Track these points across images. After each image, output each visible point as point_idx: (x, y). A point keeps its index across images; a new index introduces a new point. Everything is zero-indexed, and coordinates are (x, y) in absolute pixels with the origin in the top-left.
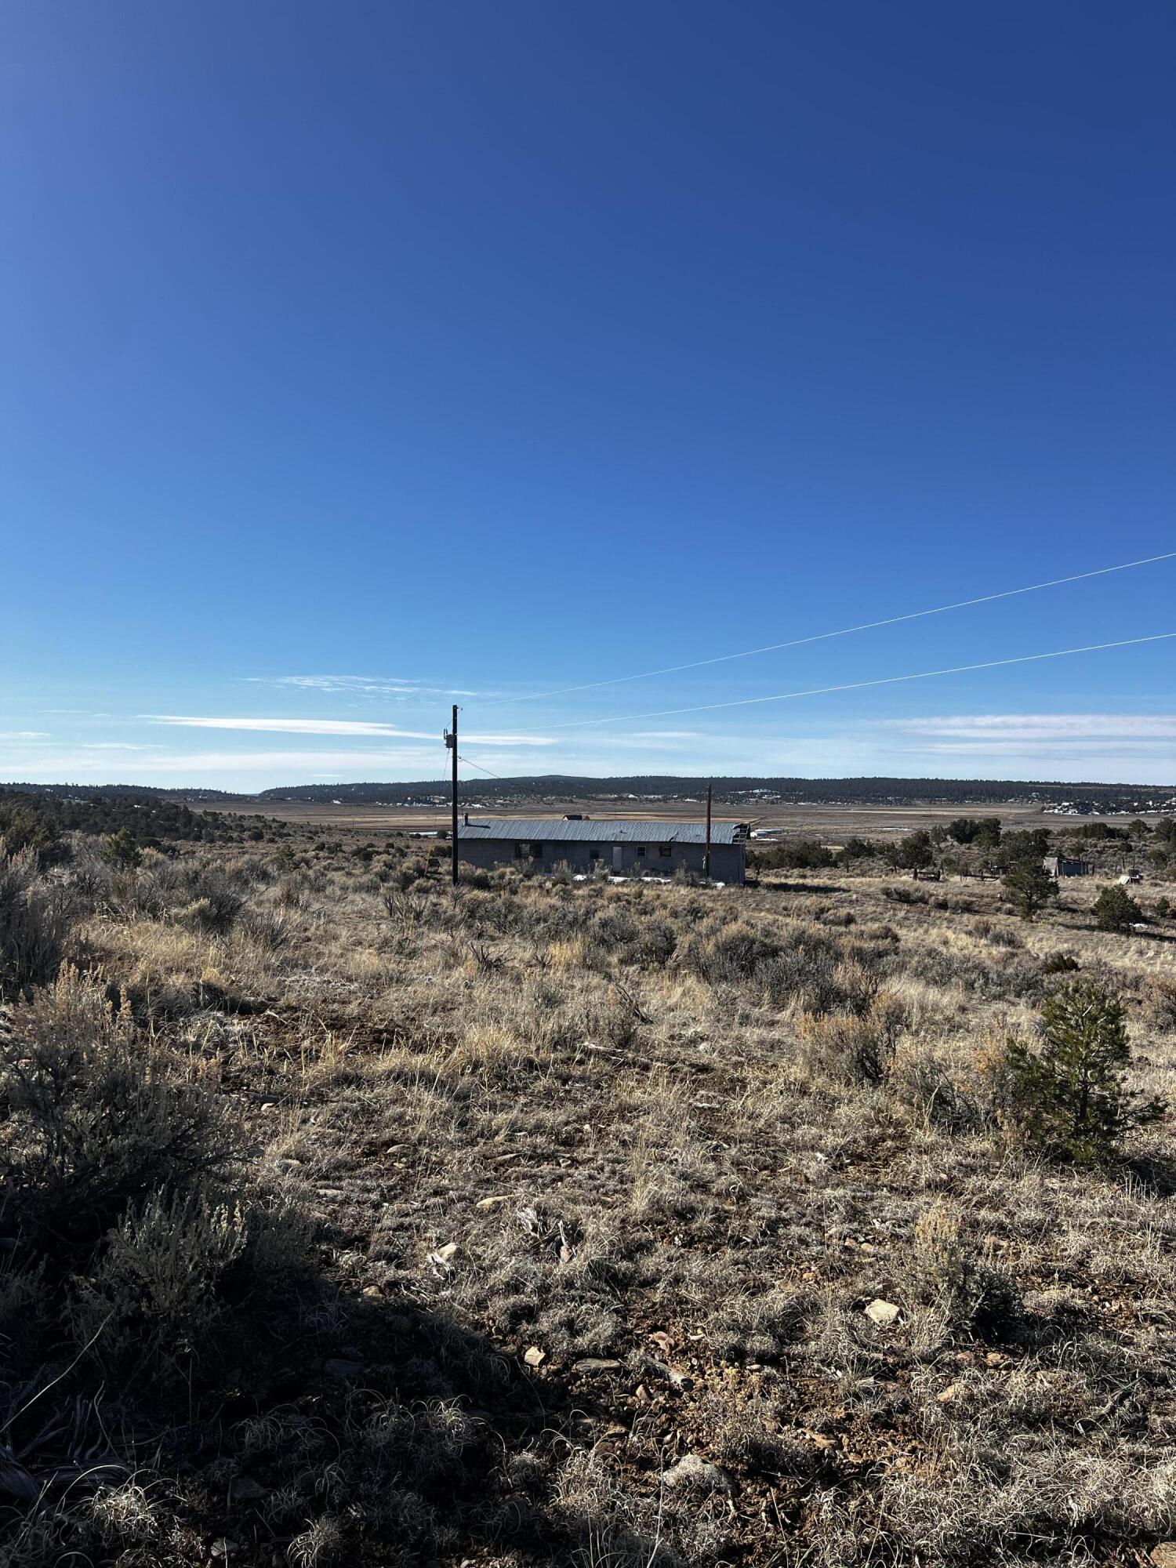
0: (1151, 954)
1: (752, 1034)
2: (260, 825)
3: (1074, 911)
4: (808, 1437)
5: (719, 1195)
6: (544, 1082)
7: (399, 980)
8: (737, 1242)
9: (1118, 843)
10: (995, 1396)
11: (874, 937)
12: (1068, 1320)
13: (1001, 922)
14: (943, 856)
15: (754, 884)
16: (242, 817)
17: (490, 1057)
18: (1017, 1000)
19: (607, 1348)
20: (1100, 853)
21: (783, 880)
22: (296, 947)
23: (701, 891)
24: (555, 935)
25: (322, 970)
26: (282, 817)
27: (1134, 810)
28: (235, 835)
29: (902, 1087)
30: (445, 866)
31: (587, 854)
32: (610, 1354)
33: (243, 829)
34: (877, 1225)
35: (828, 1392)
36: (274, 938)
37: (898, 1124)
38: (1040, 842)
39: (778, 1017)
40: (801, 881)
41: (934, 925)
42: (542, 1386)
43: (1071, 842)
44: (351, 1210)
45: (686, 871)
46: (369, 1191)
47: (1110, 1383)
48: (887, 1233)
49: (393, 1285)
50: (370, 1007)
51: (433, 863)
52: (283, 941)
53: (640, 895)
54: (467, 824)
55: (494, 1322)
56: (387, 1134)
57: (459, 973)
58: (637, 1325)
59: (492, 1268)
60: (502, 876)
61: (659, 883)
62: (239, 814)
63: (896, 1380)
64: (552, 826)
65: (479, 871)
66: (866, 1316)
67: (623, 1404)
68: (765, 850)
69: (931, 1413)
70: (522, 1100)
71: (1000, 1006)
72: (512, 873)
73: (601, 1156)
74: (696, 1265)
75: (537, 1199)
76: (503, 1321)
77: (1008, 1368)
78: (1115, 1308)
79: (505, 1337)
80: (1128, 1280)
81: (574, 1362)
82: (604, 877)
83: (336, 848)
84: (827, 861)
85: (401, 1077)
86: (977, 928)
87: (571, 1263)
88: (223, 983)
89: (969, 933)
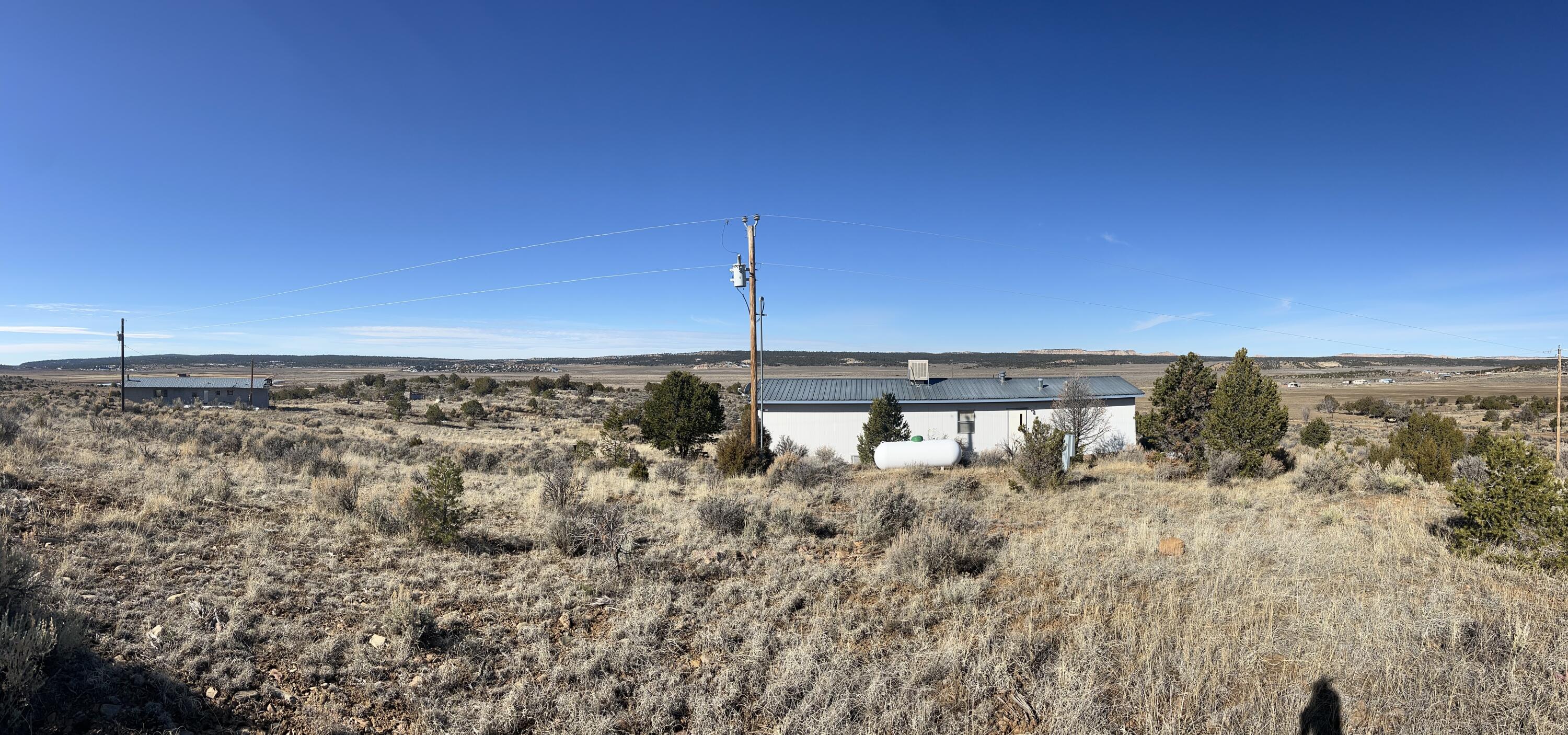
0: (449, 434)
1: (287, 488)
2: (20, 381)
3: (418, 416)
4: (356, 722)
5: (288, 583)
6: (190, 524)
7: (105, 467)
8: (303, 611)
9: (434, 384)
10: (435, 679)
11: (332, 433)
12: (458, 629)
13: (388, 423)
14: (360, 392)
15: (274, 408)
16: (10, 377)
17: (161, 511)
18: (399, 461)
19: (250, 684)
20: (427, 389)
21: (287, 406)
22: (49, 449)
23: (248, 412)
24: (181, 439)
25: (65, 462)
26: (32, 377)
27: (440, 370)
28: (7, 387)
29: (365, 514)
30: (118, 402)
31: (191, 394)
32: (252, 687)
33: (11, 384)
34: (366, 592)
35: (360, 693)
36: (38, 446)
37: (363, 532)
38: (402, 385)
39: (296, 477)
40: (296, 406)
41: (357, 425)
42: (218, 711)
43: (415, 384)
44: (102, 608)
45: (241, 402)
46: (109, 595)
47: (478, 658)
48: (372, 595)
49: (131, 654)
50: (92, 483)
51: (112, 400)
52: (43, 447)
53: (218, 415)
54: (129, 380)
55: (188, 673)
56: (114, 559)
57: (135, 462)
58: (261, 667)
59: (183, 639)
60: (147, 407)
61: (227, 409)
62: (9, 376)
63: (389, 679)
64: (170, 380)
65: (135, 404)
66: (371, 645)
67: (262, 717)
68: (277, 391)
69: (409, 696)
70: (180, 534)
71: (393, 464)
72: (152, 405)
73: (226, 565)
74: (287, 627)
75: (199, 596)
76: (192, 672)
77: (438, 660)
78: (472, 618)
79: (194, 682)
80: (476, 602)
81: (233, 694)
82: (199, 406)
83: (60, 393)
84: (307, 395)
85: (116, 525)
86: (376, 426)
87: (223, 633)
88: (15, 473)
89: (373, 428)
